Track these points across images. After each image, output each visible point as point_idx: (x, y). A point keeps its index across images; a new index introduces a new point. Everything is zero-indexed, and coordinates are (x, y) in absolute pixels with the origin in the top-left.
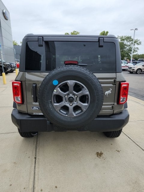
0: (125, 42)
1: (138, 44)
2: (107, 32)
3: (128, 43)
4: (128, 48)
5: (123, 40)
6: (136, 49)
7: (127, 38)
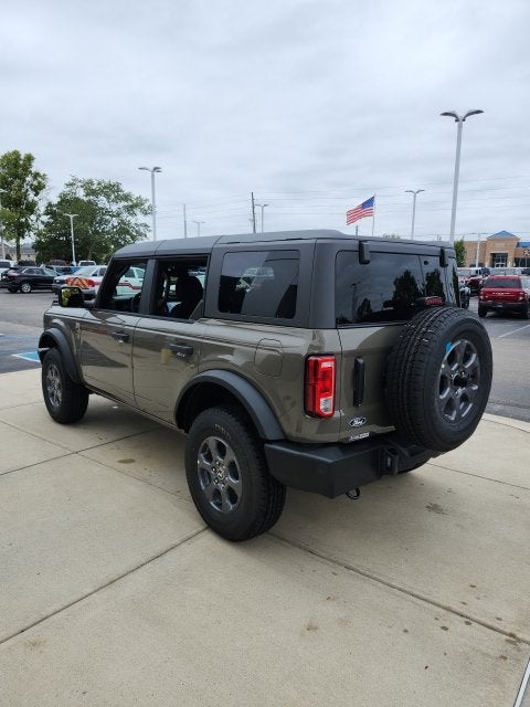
0: (102, 202)
1: (145, 213)
2: (29, 159)
3: (114, 208)
4: (115, 221)
5: (94, 193)
6: (142, 229)
7: (105, 187)
